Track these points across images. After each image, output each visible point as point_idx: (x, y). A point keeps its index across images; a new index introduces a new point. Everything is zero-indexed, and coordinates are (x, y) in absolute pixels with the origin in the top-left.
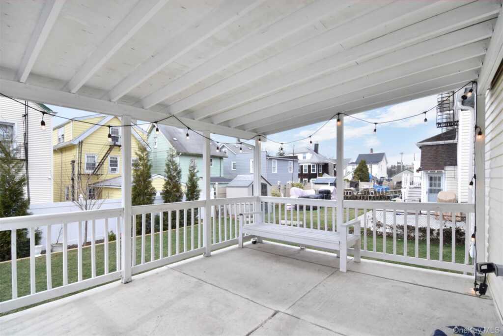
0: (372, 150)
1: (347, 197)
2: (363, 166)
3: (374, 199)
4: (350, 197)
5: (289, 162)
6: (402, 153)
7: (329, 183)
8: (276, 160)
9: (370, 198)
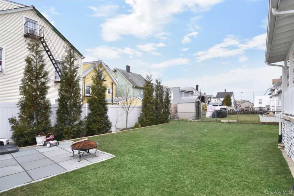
0: (225, 90)
1: (230, 113)
2: (228, 97)
3: (248, 113)
4: (232, 113)
5: (190, 94)
6: (242, 92)
7: (219, 105)
8: (184, 93)
9: (245, 113)
